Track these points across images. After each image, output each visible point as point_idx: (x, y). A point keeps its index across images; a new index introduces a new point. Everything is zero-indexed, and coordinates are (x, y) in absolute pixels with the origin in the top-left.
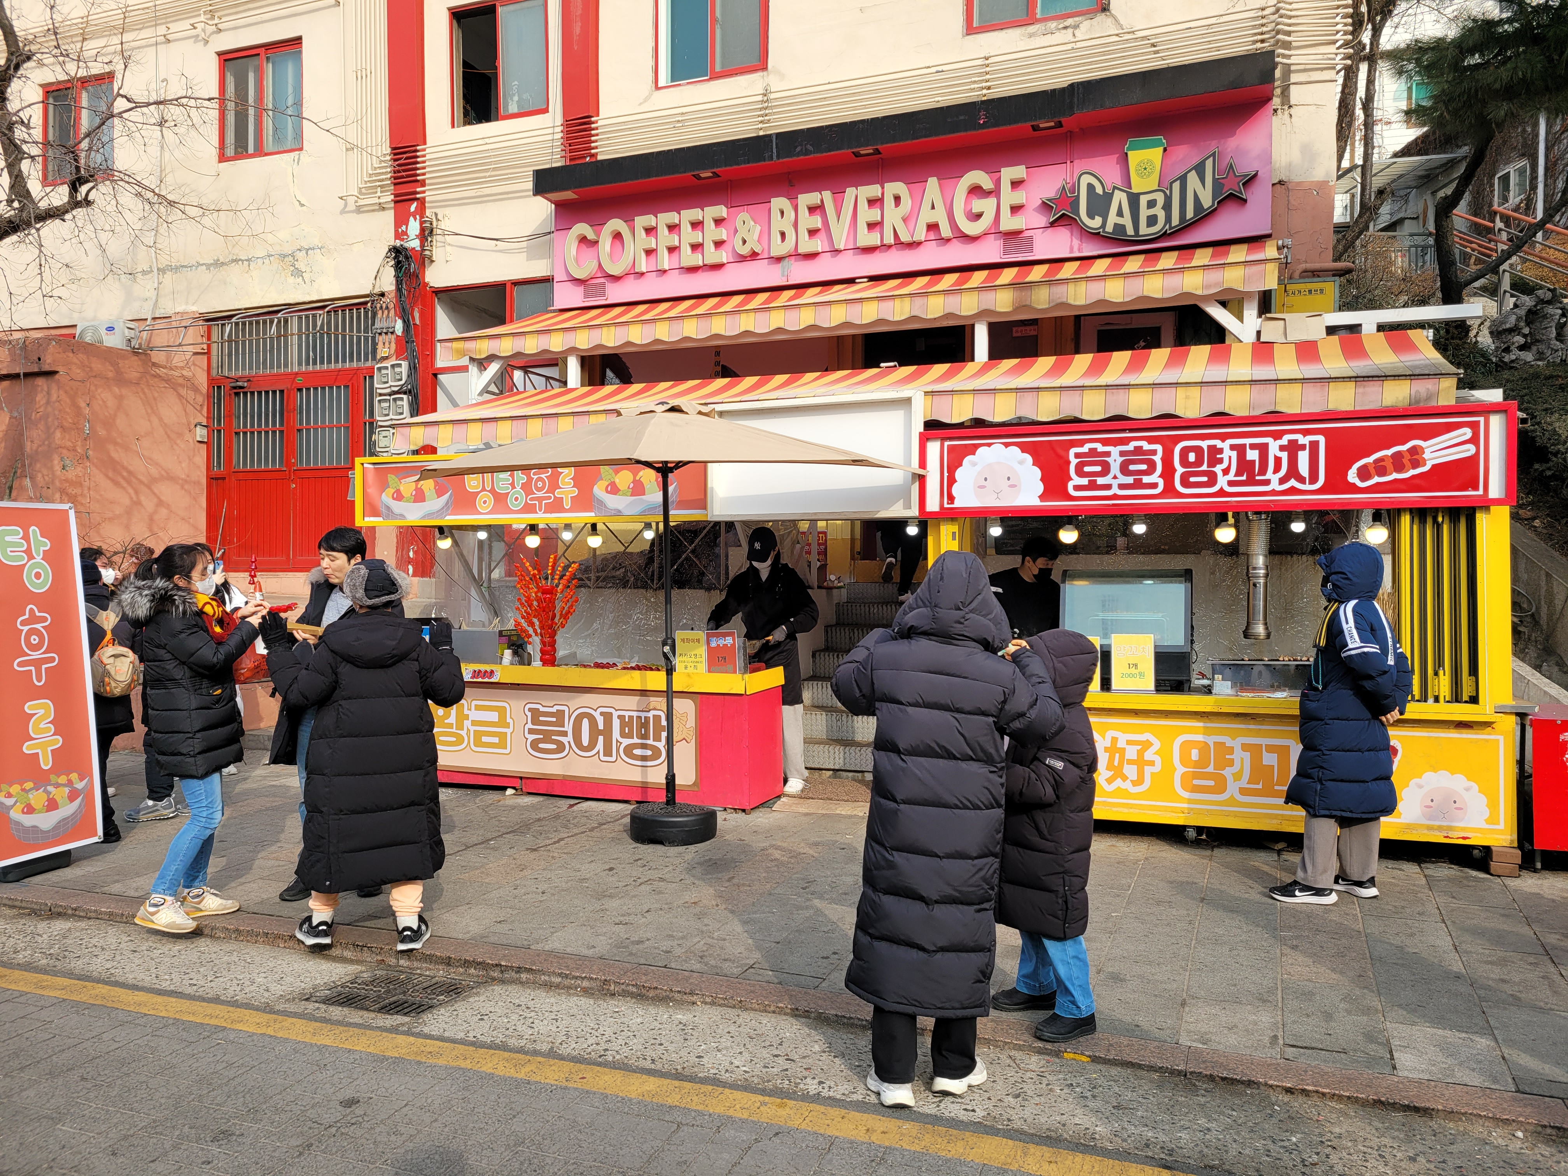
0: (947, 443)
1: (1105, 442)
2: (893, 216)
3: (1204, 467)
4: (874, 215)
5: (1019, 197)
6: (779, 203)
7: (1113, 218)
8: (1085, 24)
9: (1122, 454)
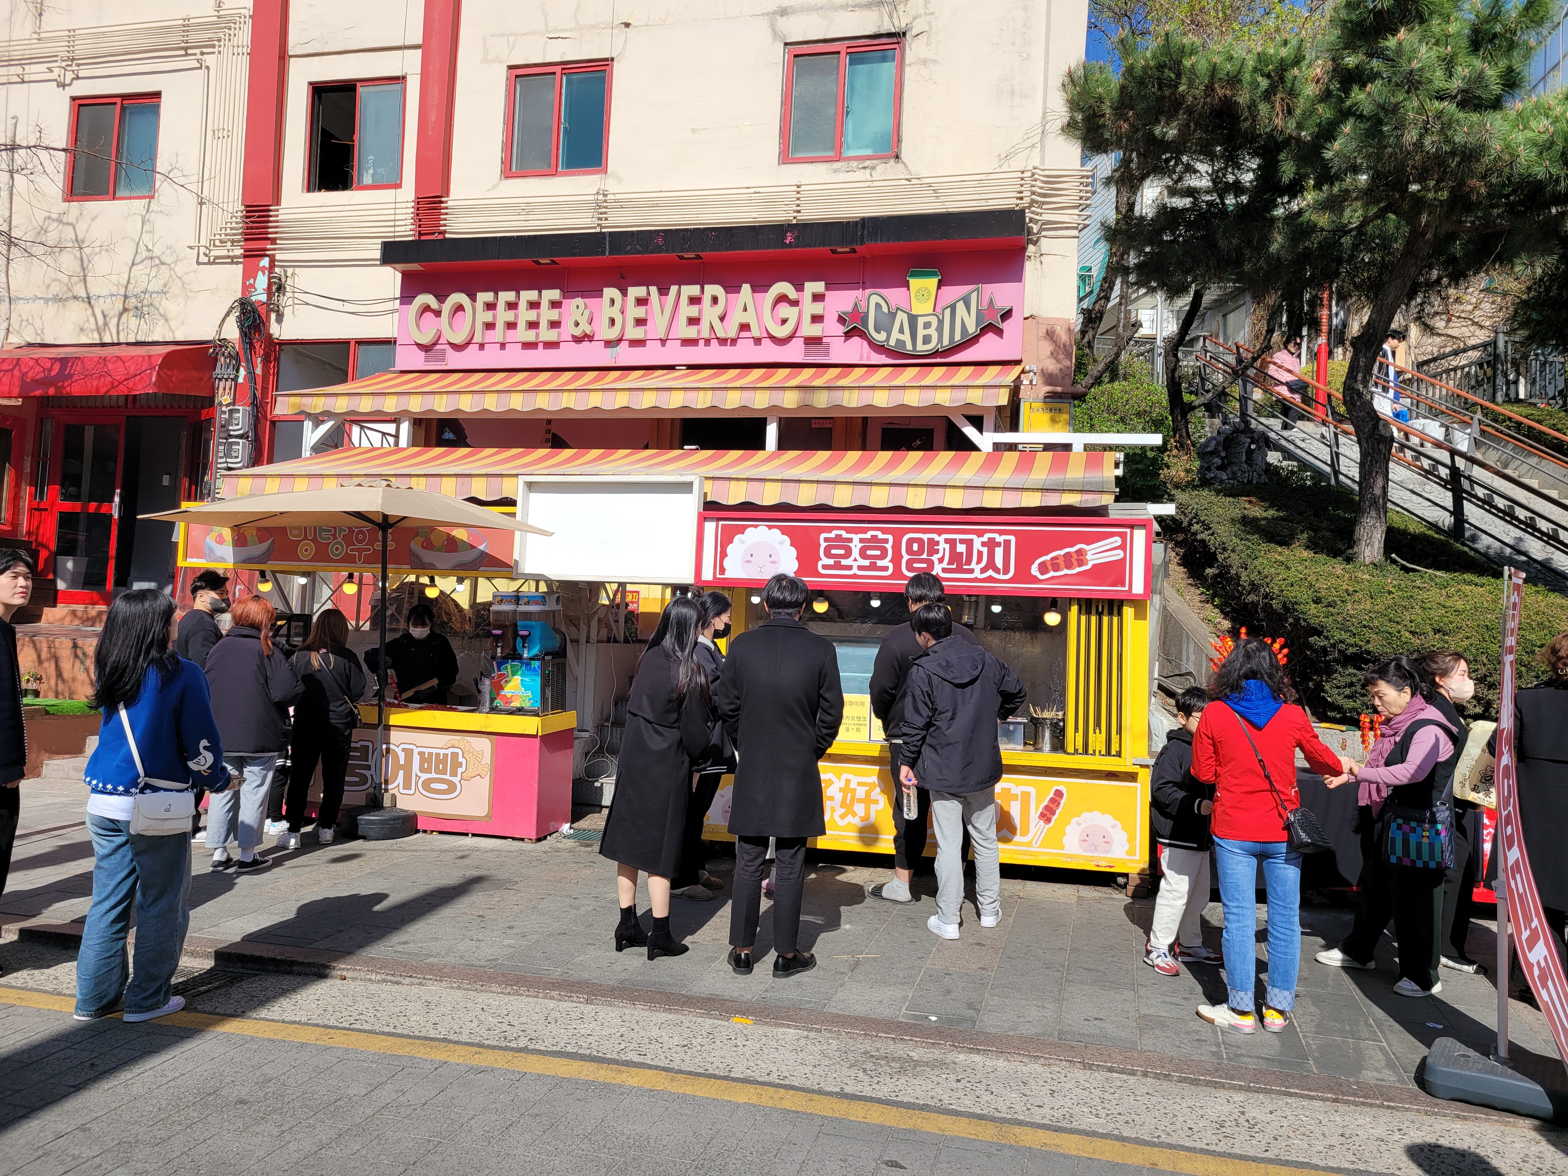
0: (721, 523)
1: (848, 530)
2: (709, 314)
3: (925, 556)
4: (693, 311)
5: (818, 309)
6: (610, 292)
7: (895, 335)
8: (881, 167)
9: (862, 540)
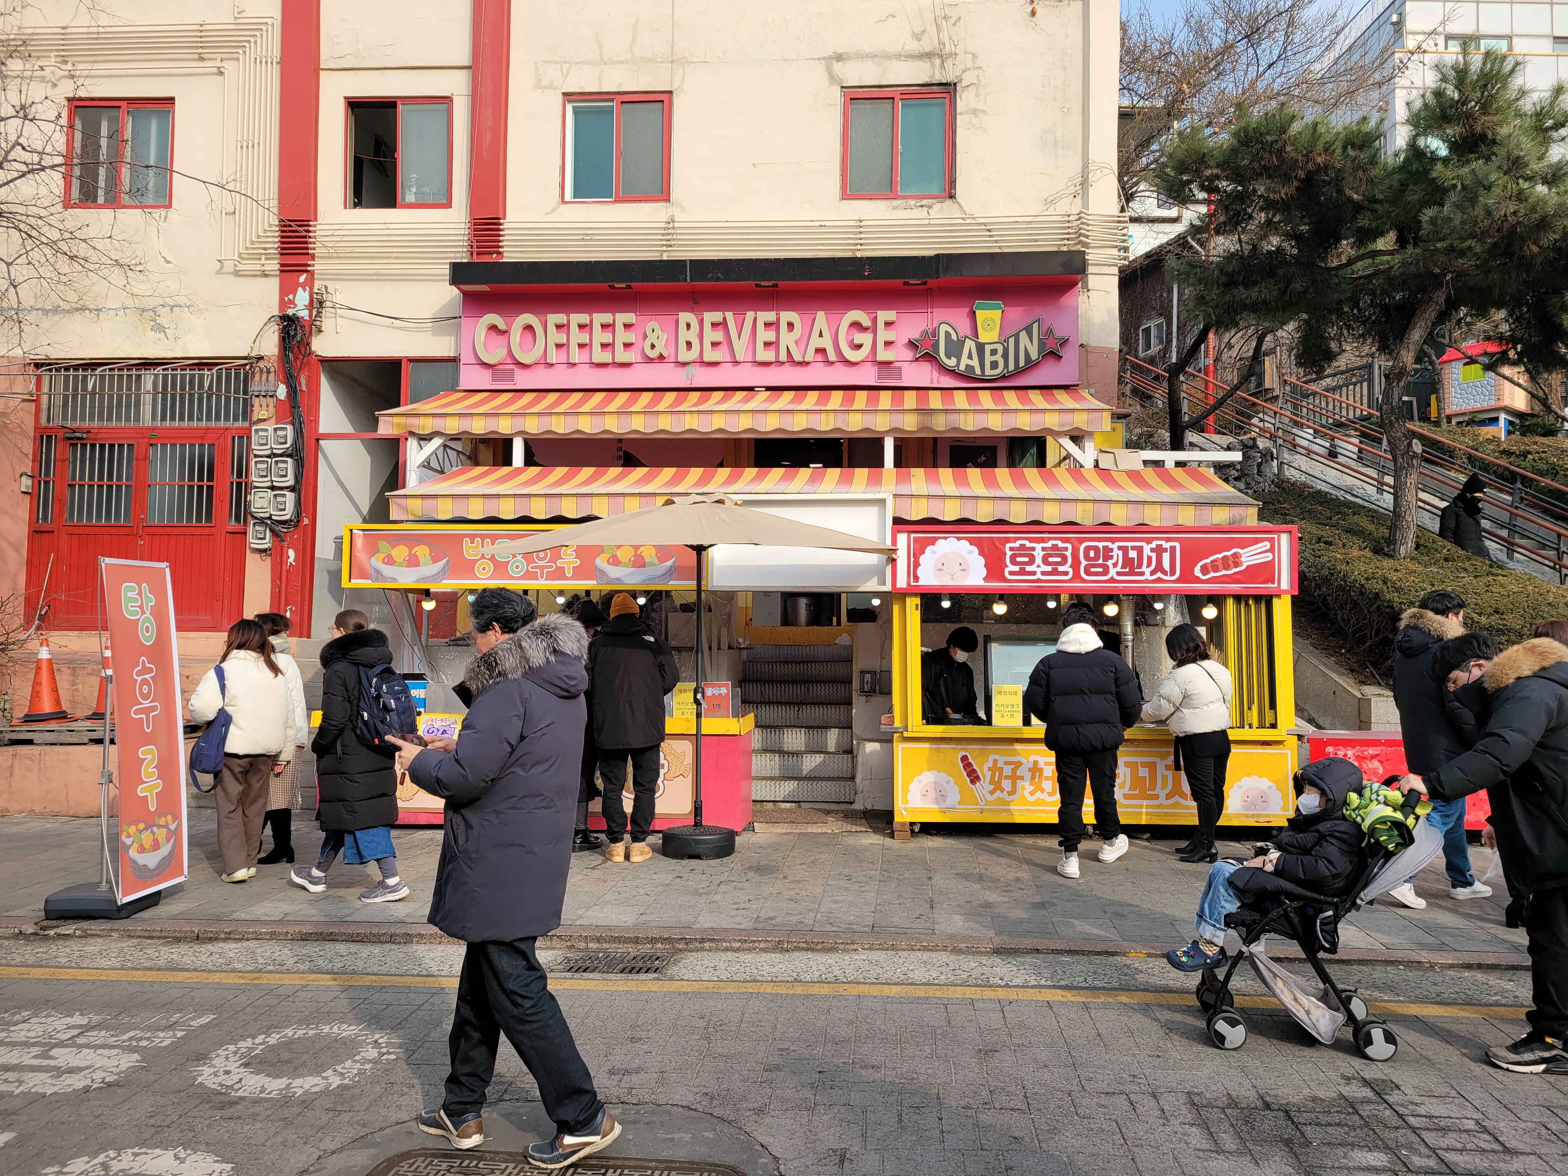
0: (913, 535)
1: (1031, 540)
2: (787, 339)
3: (1101, 561)
4: (770, 336)
5: (890, 335)
6: (685, 317)
7: (965, 361)
8: (937, 206)
9: (1043, 549)
